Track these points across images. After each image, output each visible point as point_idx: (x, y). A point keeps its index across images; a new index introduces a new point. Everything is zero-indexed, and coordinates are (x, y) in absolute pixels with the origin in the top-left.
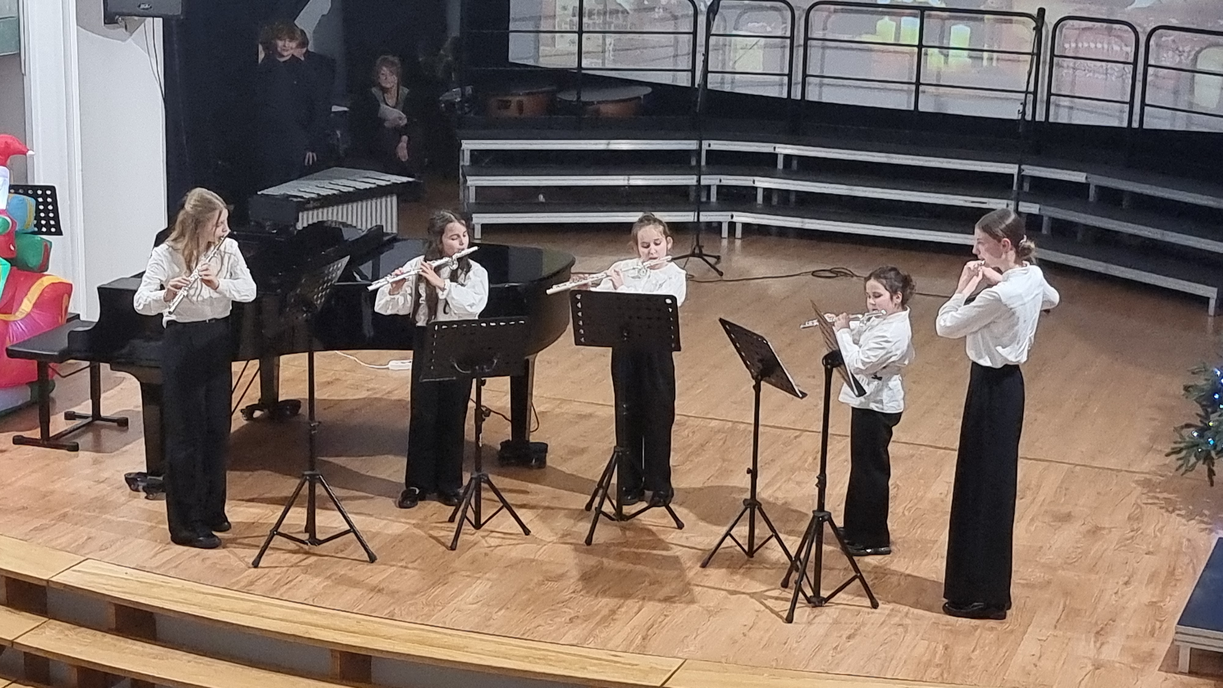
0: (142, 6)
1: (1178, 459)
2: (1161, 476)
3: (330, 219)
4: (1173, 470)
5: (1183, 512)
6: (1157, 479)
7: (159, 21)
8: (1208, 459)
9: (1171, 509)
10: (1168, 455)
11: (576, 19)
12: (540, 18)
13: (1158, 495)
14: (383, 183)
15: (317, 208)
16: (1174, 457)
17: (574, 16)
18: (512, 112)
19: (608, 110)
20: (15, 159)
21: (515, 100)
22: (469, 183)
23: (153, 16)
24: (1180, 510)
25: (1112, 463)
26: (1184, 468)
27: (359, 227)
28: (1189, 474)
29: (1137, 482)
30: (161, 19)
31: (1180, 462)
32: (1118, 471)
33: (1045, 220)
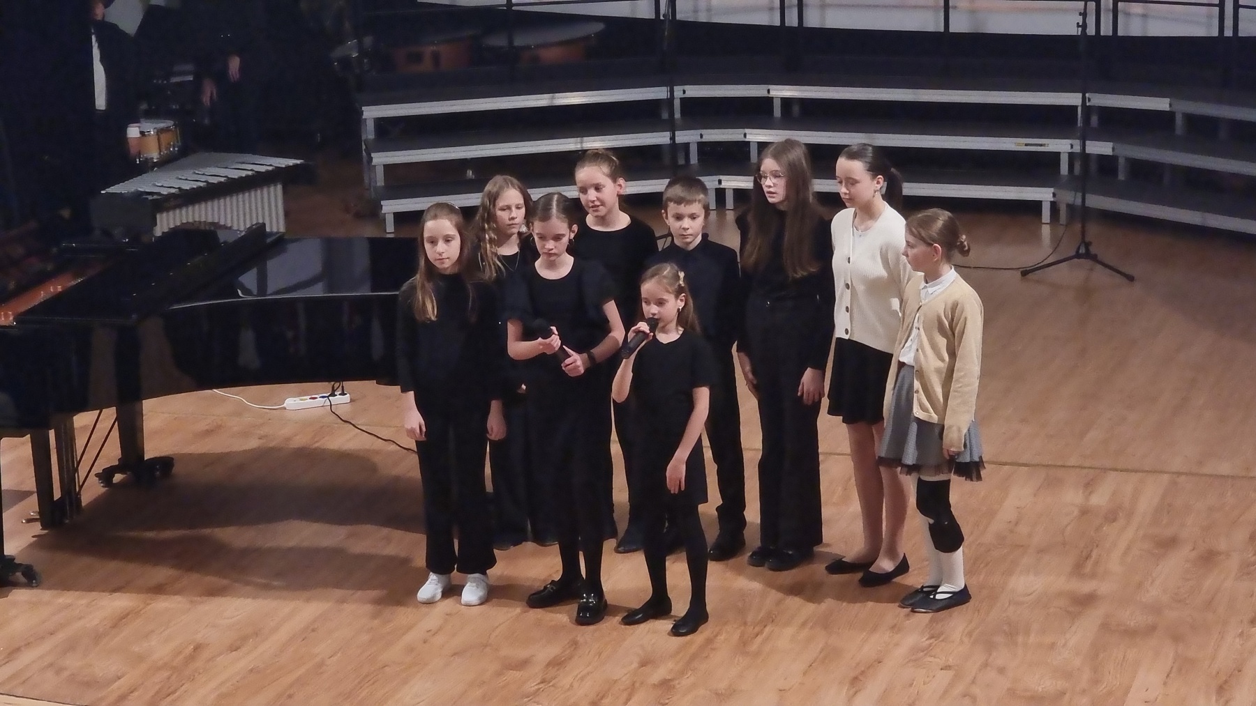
3: (197, 219)
14: (262, 169)
15: (180, 206)
18: (426, 66)
19: (551, 55)
21: (429, 50)
22: (375, 161)
25: (1225, 468)
27: (235, 228)
32: (1233, 477)
33: (1121, 161)
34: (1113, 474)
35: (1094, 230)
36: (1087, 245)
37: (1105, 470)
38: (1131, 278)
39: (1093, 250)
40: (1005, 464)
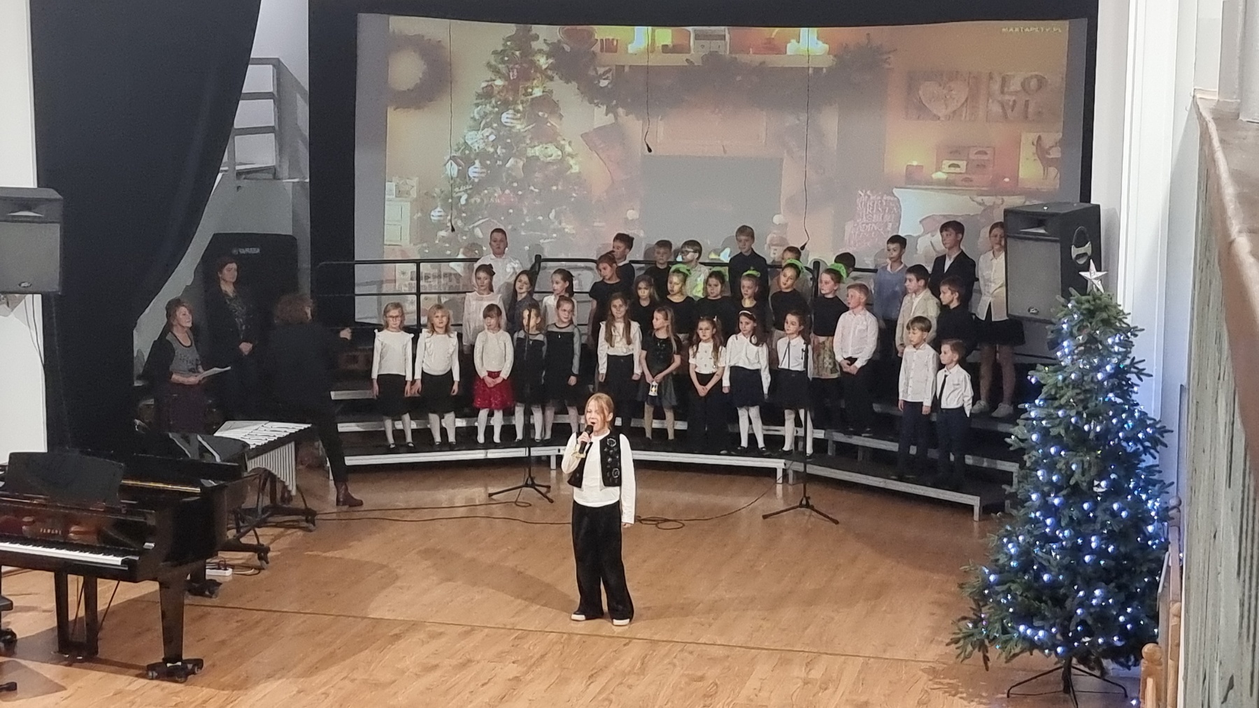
0: (23, 285)
1: (957, 648)
2: (944, 664)
4: (954, 658)
5: (964, 695)
6: (940, 667)
7: (38, 298)
8: (982, 646)
9: (953, 692)
10: (947, 645)
11: (415, 282)
12: (382, 282)
13: (942, 681)
16: (953, 646)
17: (412, 279)
23: (33, 293)
24: (962, 693)
25: (901, 655)
26: (962, 656)
28: (966, 661)
29: (923, 670)
30: (40, 296)
31: (959, 651)
32: (906, 661)
33: (830, 443)
34: (825, 656)
35: (812, 490)
36: (808, 499)
37: (820, 654)
38: (836, 522)
39: (811, 502)
40: (753, 648)
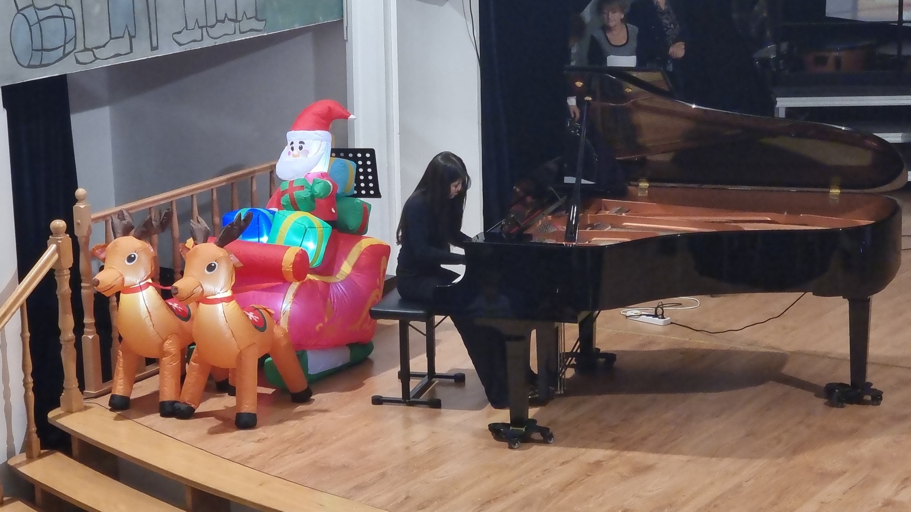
18: (830, 68)
20: (338, 122)
21: (832, 55)
